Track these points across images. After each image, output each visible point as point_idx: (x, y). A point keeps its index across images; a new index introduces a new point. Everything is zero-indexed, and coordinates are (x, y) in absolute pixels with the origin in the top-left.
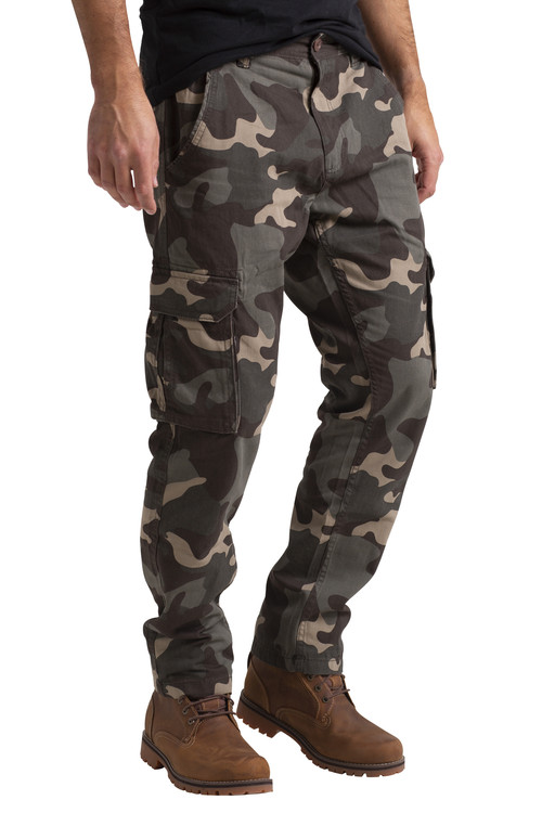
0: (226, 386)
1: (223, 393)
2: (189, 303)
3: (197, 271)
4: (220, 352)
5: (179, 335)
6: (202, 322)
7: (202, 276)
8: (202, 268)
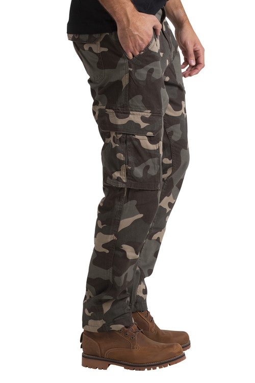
0: (156, 166)
1: (155, 169)
2: (142, 127)
3: (146, 111)
4: (154, 150)
5: (136, 143)
6: (147, 136)
7: (147, 114)
8: (148, 110)
